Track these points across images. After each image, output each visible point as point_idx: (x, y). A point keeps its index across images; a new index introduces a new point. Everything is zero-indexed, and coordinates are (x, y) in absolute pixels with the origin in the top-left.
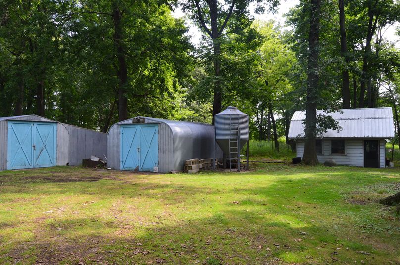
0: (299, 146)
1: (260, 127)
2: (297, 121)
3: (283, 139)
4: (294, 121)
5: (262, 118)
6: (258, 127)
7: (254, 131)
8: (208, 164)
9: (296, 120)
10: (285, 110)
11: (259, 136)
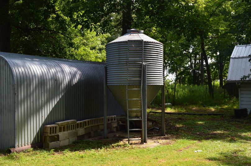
0: (242, 92)
1: (194, 71)
2: (239, 58)
3: (217, 82)
4: (235, 58)
5: (195, 63)
6: (191, 72)
7: (187, 75)
8: (98, 125)
9: (237, 56)
10: (218, 53)
11: (192, 81)
